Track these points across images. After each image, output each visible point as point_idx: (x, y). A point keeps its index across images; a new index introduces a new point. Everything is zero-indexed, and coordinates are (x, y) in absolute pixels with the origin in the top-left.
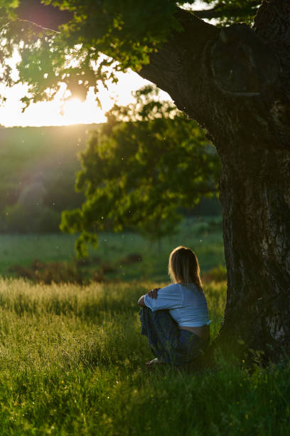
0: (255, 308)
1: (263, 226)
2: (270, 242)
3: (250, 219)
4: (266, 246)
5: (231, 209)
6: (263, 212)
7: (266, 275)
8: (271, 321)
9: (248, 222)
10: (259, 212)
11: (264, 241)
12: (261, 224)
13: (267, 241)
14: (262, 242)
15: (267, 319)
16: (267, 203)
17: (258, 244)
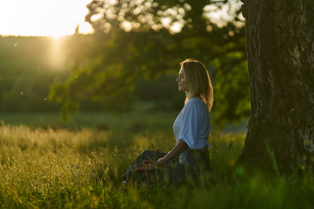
0: (286, 119)
1: (295, 33)
2: (303, 49)
3: (279, 27)
4: (298, 55)
5: (259, 18)
6: (295, 19)
7: (299, 84)
8: (304, 134)
9: (277, 30)
10: (290, 19)
11: (295, 49)
12: (292, 31)
13: (300, 49)
14: (292, 51)
15: (300, 132)
16: (302, 7)
17: (288, 53)
